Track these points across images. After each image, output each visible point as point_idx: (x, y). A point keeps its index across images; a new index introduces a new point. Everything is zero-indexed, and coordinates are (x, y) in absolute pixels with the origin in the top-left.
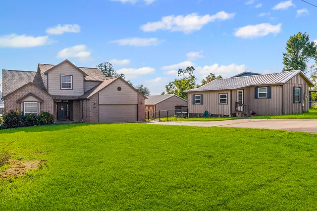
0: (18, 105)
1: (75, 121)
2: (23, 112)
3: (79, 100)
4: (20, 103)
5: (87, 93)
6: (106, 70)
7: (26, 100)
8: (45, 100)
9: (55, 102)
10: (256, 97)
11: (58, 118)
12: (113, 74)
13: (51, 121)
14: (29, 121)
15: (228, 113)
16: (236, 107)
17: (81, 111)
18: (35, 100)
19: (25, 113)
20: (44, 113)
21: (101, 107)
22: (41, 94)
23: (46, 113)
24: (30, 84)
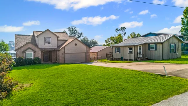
0: (23, 54)
1: (52, 62)
2: (25, 58)
3: (55, 51)
4: (24, 53)
5: (59, 47)
6: (72, 30)
7: (27, 51)
8: (37, 51)
9: (42, 52)
10: (149, 50)
11: (44, 60)
12: (77, 33)
13: (40, 62)
14: (29, 62)
15: (133, 59)
16: (137, 55)
17: (56, 56)
18: (32, 51)
19: (26, 58)
20: (36, 58)
21: (66, 55)
22: (35, 48)
23: (37, 58)
24: (29, 43)
